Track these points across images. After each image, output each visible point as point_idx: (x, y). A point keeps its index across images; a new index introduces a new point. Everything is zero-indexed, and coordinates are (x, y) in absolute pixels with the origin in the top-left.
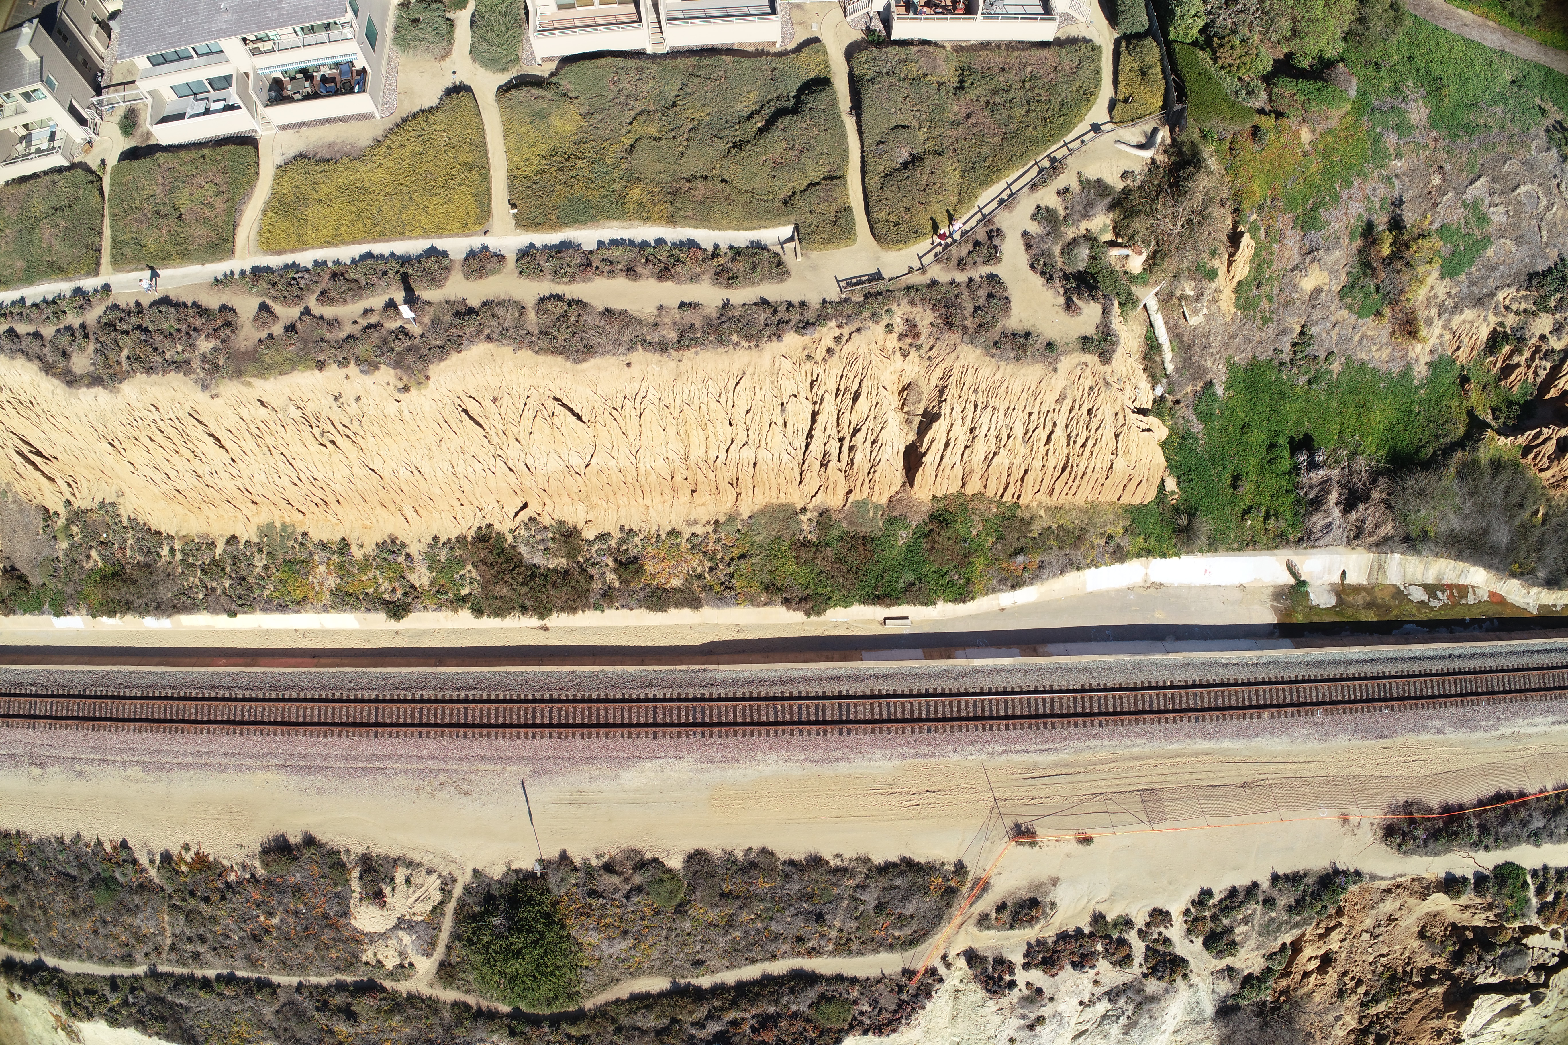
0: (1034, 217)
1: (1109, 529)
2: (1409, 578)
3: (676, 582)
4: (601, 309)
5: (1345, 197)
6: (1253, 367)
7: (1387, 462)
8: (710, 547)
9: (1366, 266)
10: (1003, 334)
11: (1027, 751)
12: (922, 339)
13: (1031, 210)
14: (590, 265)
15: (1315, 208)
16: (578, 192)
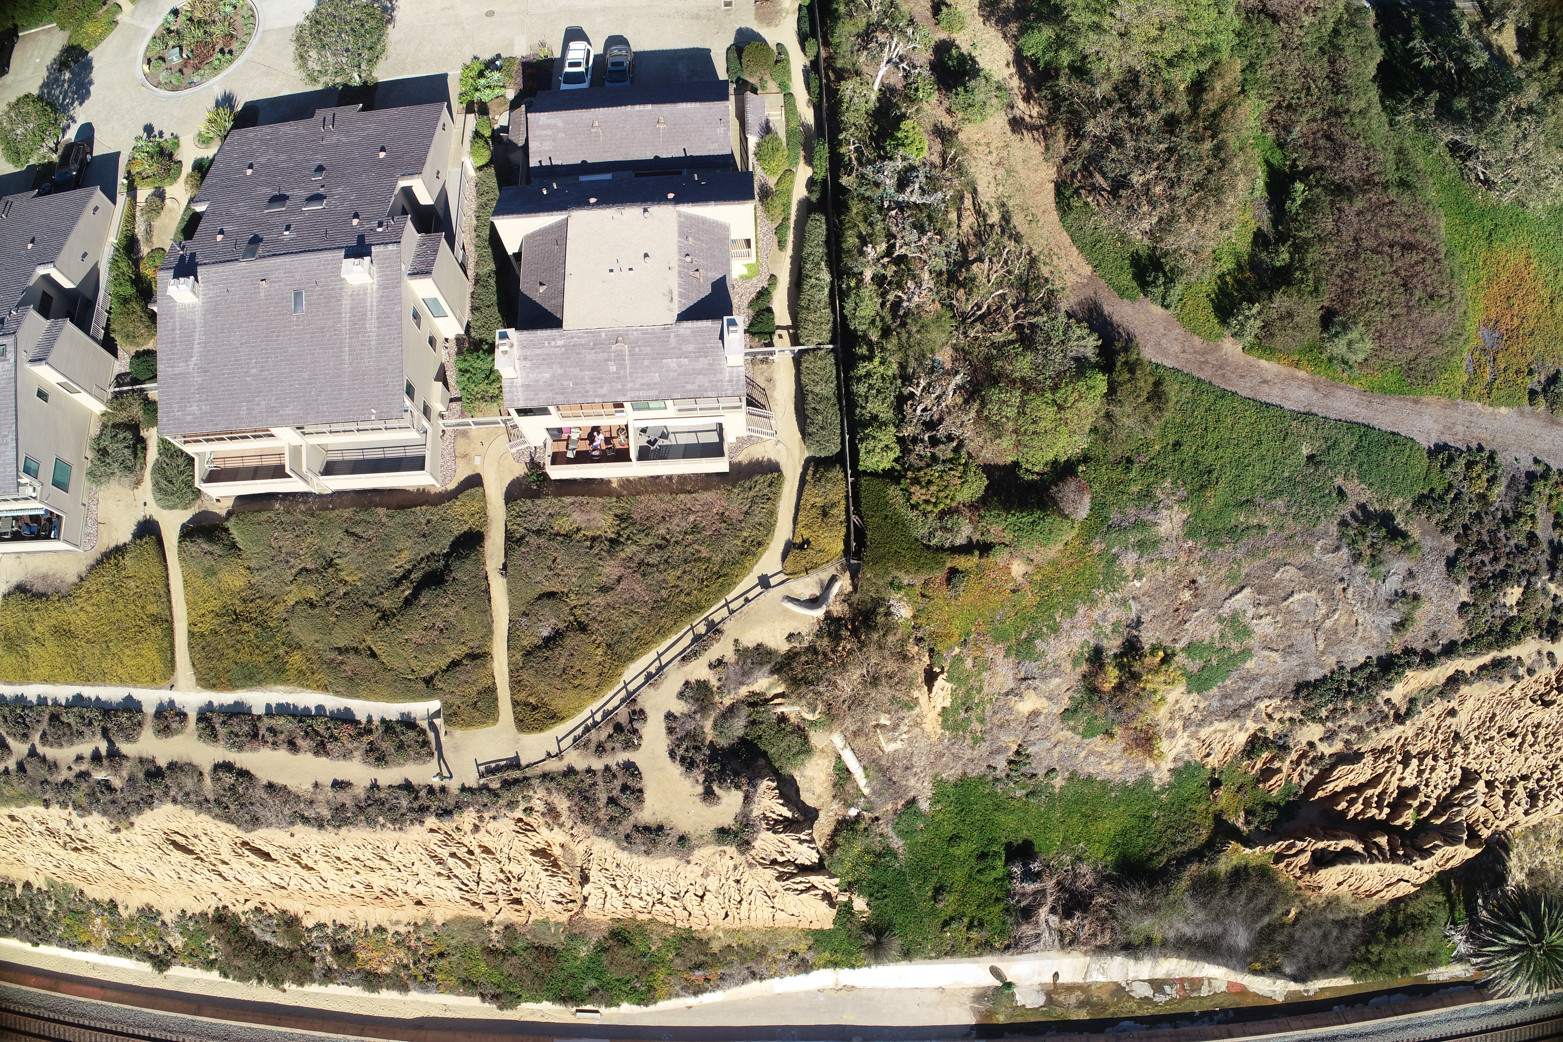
0: (681, 695)
1: (792, 946)
2: (1131, 976)
3: (386, 969)
4: (265, 782)
5: (1066, 626)
6: (963, 782)
7: (1114, 869)
8: (412, 943)
9: (1093, 690)
10: (636, 827)
12: (563, 819)
13: (678, 686)
14: (255, 736)
15: (1029, 640)
16: (244, 657)
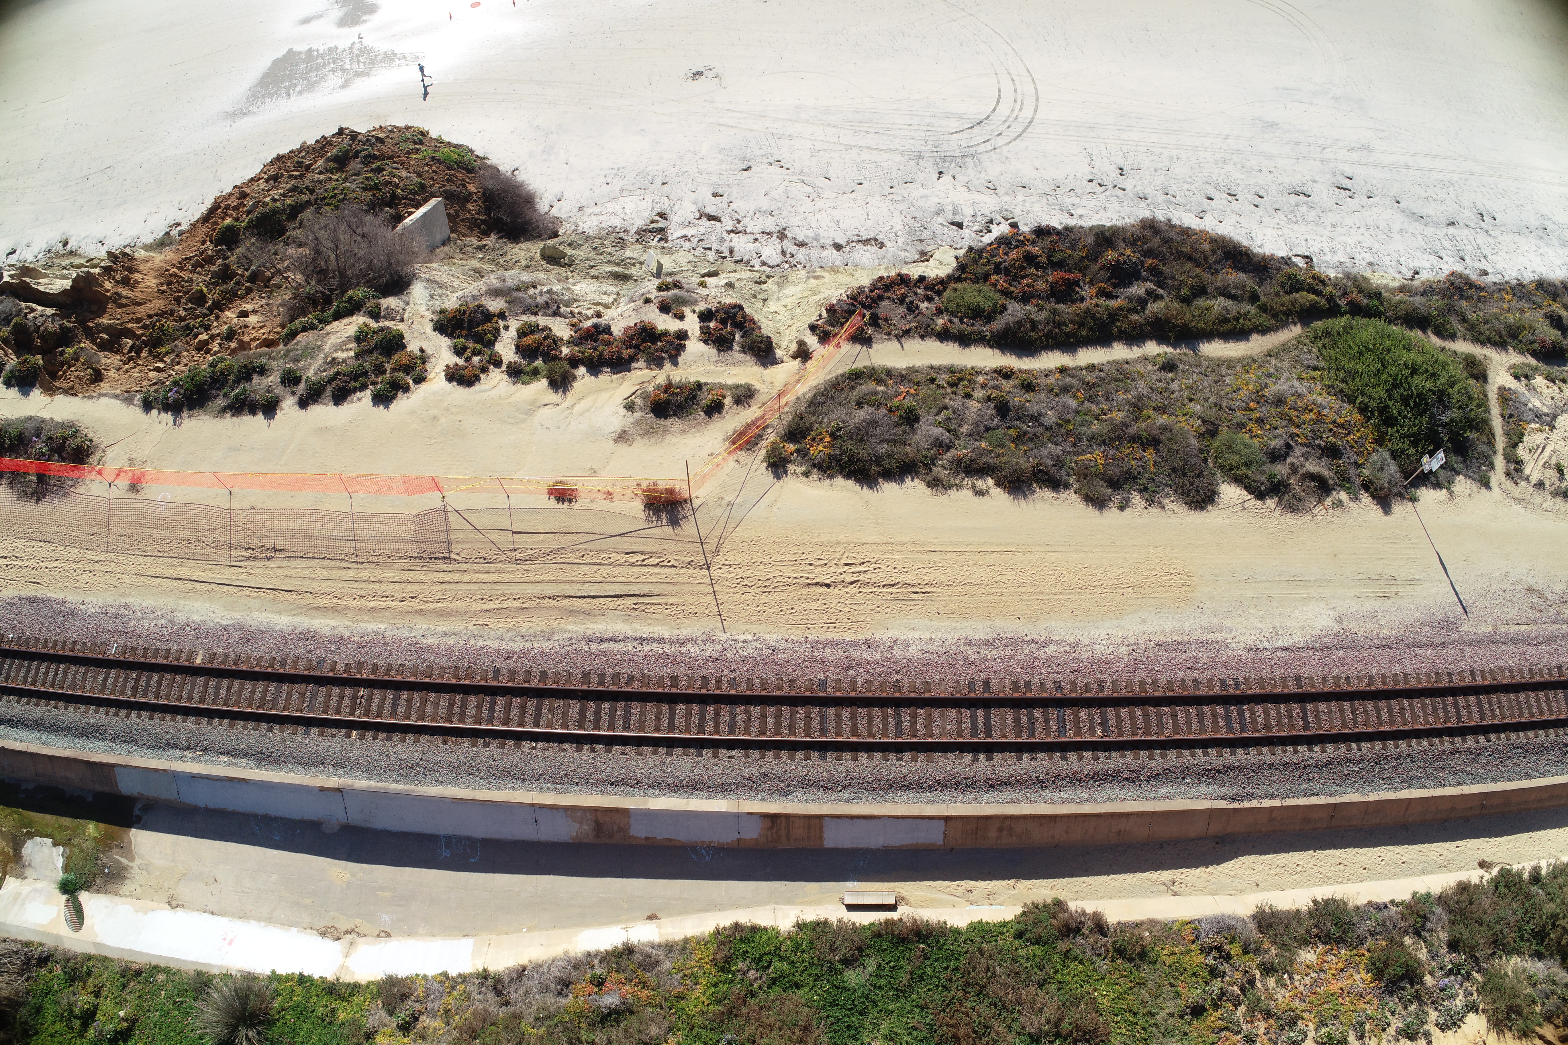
11: (642, 640)
